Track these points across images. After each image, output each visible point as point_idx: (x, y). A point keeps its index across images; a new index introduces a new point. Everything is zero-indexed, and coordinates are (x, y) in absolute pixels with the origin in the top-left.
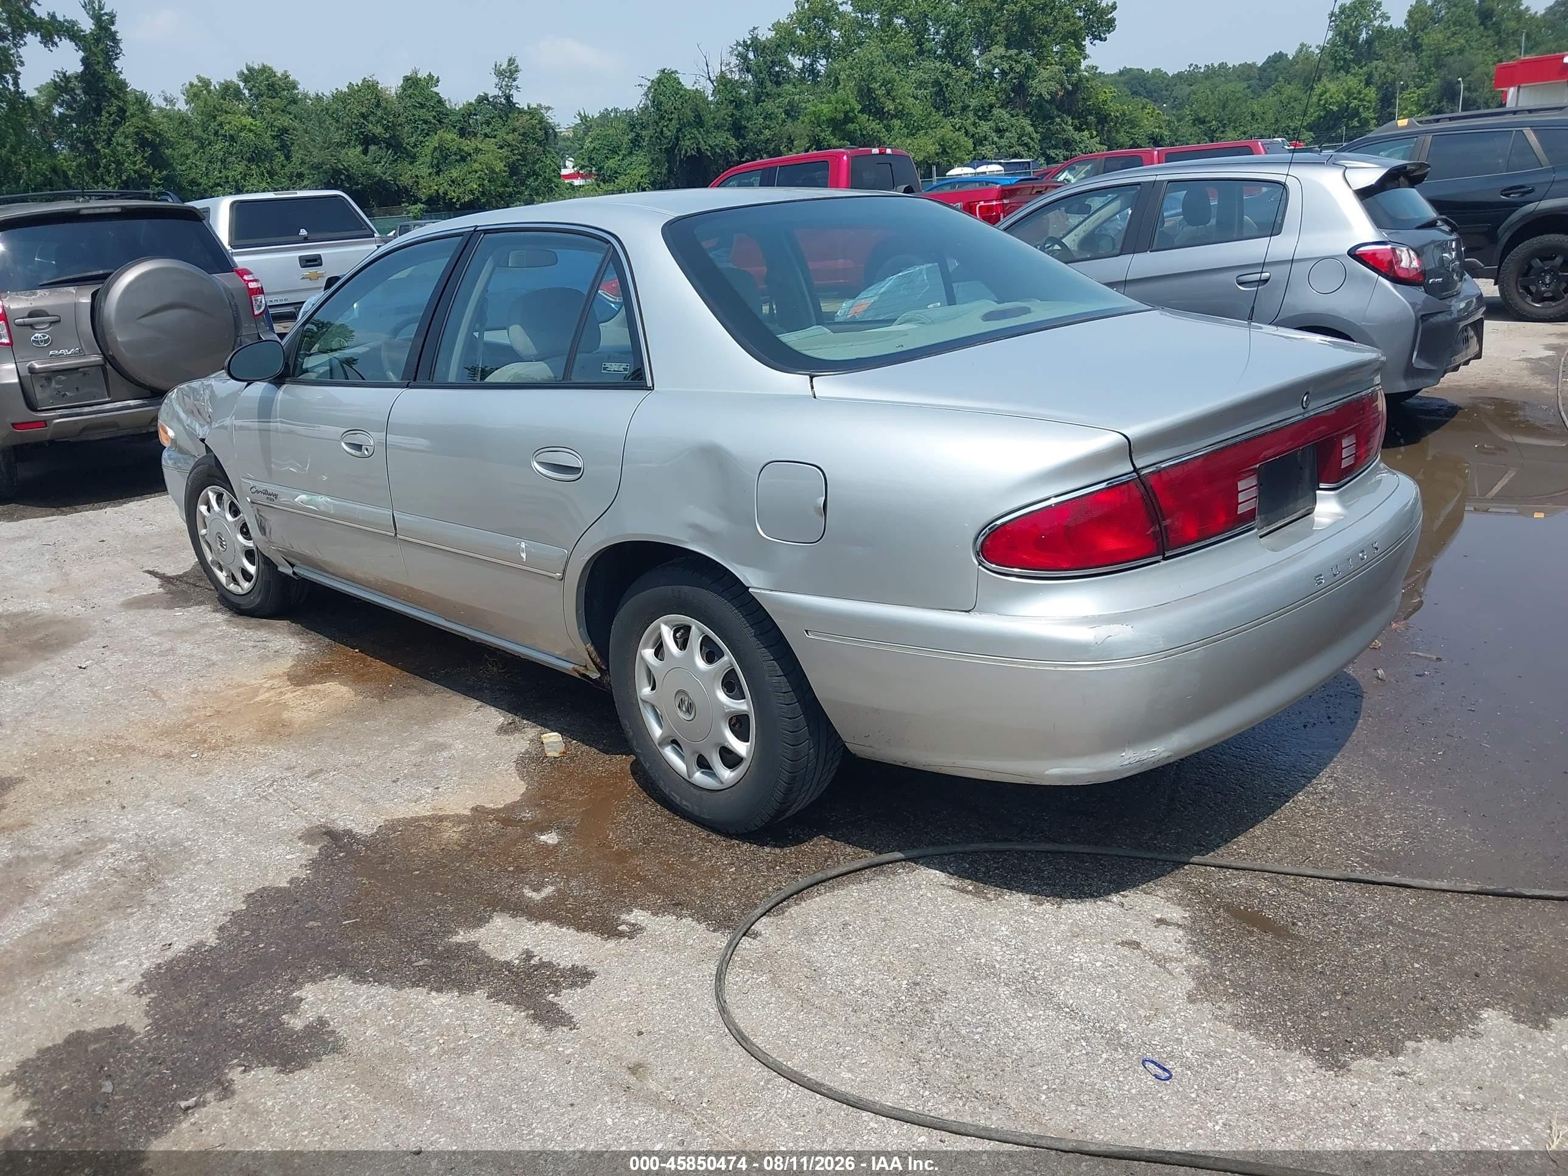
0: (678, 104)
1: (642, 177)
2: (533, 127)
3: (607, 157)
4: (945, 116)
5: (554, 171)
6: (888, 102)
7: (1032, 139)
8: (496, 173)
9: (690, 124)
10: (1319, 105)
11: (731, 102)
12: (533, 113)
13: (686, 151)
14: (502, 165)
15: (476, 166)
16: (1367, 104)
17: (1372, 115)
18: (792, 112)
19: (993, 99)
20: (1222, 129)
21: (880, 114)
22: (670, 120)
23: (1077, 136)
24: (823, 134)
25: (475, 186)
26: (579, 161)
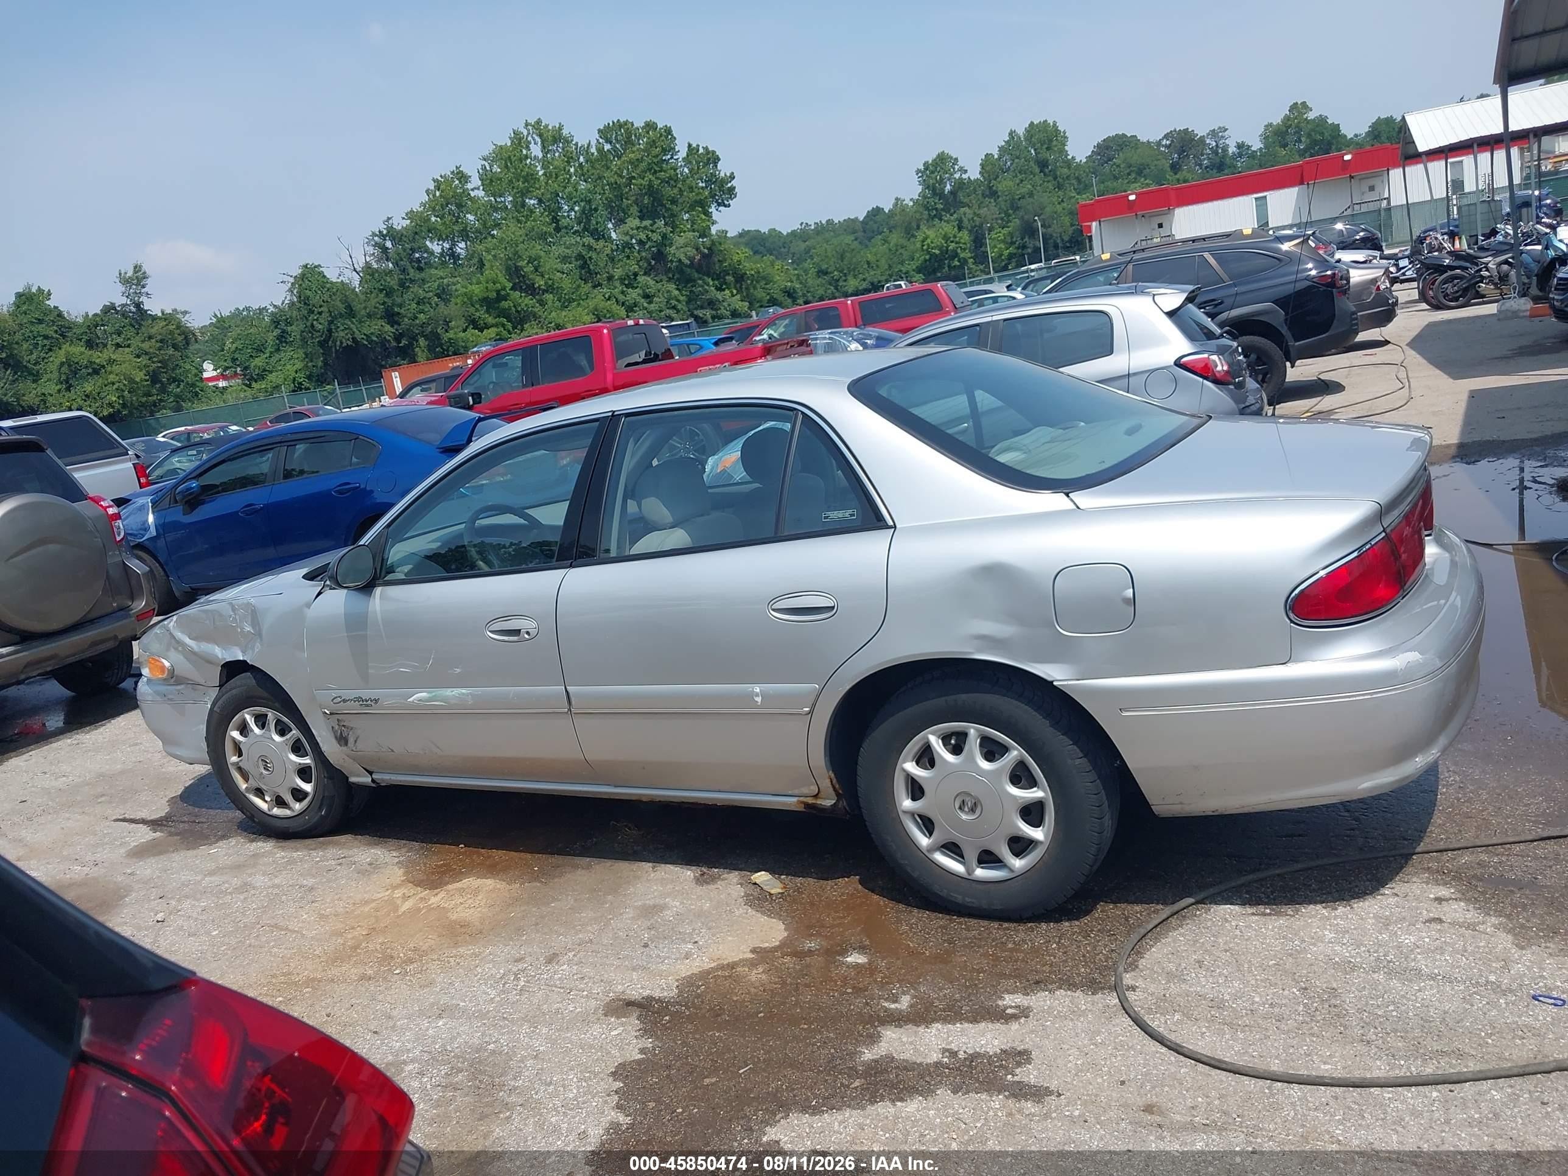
0: (326, 297)
1: (296, 372)
2: (171, 333)
3: (251, 356)
4: (595, 287)
5: (196, 375)
6: (538, 278)
7: (678, 301)
8: (137, 383)
9: (341, 315)
10: (923, 250)
11: (381, 291)
12: (167, 318)
13: (341, 343)
14: (142, 374)
15: (112, 378)
16: (963, 246)
17: (969, 255)
18: (443, 294)
19: (635, 268)
20: (844, 278)
21: (531, 290)
22: (320, 313)
23: (719, 296)
24: (478, 314)
25: (114, 399)
26: (222, 363)
